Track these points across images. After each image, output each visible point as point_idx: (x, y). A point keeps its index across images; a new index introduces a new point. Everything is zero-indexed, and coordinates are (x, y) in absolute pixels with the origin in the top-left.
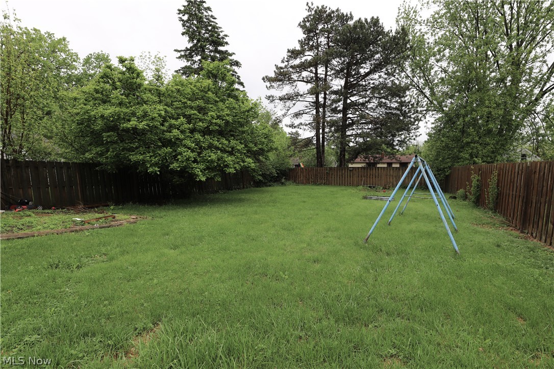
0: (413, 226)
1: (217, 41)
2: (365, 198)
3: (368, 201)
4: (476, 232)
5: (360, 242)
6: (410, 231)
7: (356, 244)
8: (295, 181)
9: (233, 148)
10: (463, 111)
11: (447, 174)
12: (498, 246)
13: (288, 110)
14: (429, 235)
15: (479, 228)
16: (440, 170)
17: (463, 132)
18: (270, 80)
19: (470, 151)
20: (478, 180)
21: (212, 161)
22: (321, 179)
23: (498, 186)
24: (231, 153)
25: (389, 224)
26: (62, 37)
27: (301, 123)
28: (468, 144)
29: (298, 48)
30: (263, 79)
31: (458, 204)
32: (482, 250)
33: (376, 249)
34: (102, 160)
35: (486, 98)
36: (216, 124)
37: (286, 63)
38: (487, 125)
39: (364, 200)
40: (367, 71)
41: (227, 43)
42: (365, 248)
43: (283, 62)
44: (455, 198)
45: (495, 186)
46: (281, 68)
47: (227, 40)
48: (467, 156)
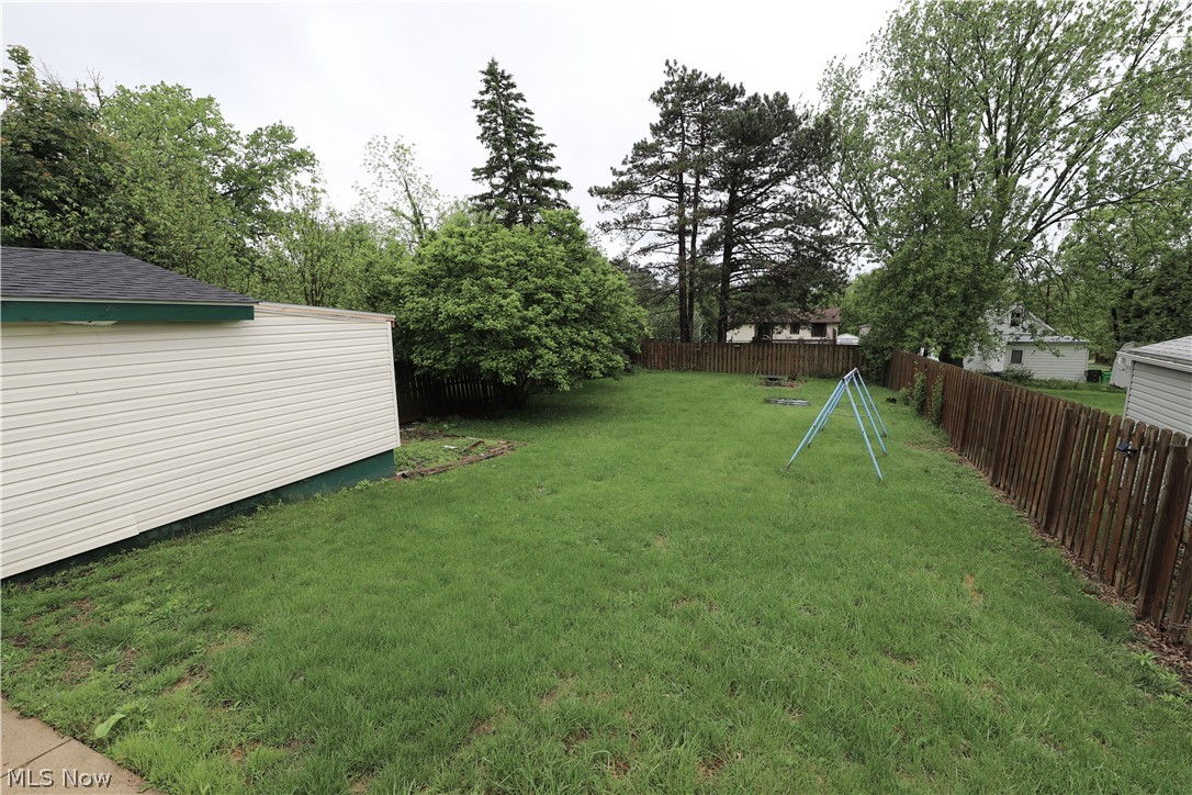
0: (837, 449)
1: (538, 153)
2: (767, 401)
3: (772, 406)
4: (909, 455)
5: (781, 470)
6: (834, 456)
7: (778, 472)
8: (645, 365)
9: (595, 341)
10: (913, 265)
11: (887, 358)
12: (927, 471)
13: (632, 244)
14: (854, 459)
15: (915, 450)
16: (877, 352)
17: (912, 296)
18: (601, 192)
19: (921, 327)
20: (923, 381)
21: (575, 363)
22: (688, 361)
23: (943, 394)
24: (594, 349)
25: (809, 447)
26: (206, 97)
27: (651, 264)
28: (918, 316)
29: (651, 140)
30: (590, 191)
31: (896, 412)
32: (907, 477)
33: (799, 477)
34: (440, 366)
35: (949, 246)
36: (576, 311)
37: (630, 165)
38: (948, 289)
39: (767, 405)
40: (765, 177)
41: (552, 156)
42: (788, 477)
43: (624, 163)
44: (894, 401)
45: (939, 394)
46: (621, 174)
47: (552, 150)
48: (916, 334)
